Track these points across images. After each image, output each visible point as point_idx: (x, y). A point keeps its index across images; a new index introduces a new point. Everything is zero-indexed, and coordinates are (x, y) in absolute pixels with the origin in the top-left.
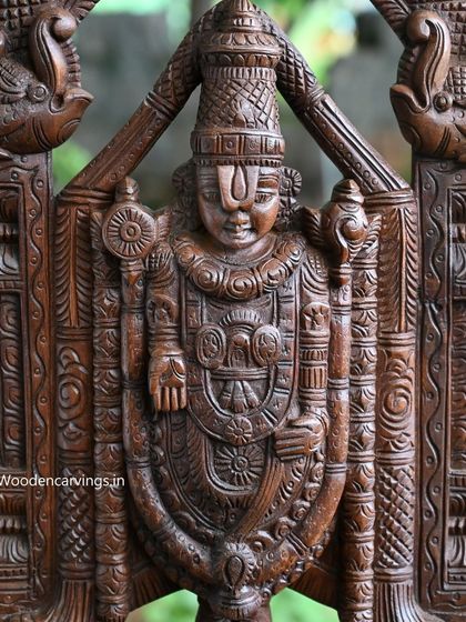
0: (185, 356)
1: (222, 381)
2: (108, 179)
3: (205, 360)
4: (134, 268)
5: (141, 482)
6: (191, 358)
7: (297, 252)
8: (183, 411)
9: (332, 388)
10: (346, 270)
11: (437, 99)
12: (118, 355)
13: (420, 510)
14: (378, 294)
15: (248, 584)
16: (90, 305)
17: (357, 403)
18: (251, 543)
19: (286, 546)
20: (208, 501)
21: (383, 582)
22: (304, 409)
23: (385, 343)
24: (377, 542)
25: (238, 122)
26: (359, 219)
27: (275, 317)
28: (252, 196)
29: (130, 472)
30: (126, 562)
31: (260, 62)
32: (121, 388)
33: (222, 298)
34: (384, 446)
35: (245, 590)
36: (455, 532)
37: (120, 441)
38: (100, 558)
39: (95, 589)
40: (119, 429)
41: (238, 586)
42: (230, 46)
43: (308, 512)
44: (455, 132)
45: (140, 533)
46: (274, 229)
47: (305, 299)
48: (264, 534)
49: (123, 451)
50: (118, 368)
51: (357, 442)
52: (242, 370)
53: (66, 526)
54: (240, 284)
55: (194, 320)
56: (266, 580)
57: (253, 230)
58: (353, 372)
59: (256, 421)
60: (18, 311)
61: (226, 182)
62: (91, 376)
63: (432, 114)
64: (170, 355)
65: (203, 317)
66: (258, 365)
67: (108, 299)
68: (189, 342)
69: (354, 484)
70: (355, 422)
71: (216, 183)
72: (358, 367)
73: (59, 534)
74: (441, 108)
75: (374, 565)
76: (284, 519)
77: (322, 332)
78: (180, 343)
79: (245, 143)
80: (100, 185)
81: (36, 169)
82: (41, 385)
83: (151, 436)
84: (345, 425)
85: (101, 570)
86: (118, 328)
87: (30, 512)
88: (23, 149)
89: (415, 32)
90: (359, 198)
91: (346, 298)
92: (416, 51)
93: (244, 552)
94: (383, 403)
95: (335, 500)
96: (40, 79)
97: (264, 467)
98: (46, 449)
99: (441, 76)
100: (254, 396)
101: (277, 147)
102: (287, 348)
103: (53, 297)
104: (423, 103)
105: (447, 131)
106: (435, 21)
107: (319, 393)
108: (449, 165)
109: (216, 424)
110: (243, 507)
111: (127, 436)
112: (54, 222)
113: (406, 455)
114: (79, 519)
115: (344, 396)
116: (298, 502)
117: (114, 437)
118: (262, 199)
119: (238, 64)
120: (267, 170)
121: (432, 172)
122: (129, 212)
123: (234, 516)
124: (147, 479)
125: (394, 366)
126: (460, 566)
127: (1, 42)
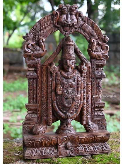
0: (62, 87)
1: (67, 90)
2: (50, 62)
3: (65, 87)
4: (55, 74)
5: (55, 105)
6: (63, 87)
8: (62, 94)
9: (81, 91)
10: (83, 74)
12: (51, 87)
13: (91, 108)
14: (87, 78)
16: (47, 80)
17: (84, 93)
19: (75, 113)
20: (65, 107)
21: (87, 118)
22: (77, 94)
23: (87, 84)
24: (86, 112)
26: (85, 67)
27: (74, 81)
28: (72, 64)
29: (53, 103)
30: (52, 117)
31: (72, 46)
32: (52, 91)
34: (87, 99)
36: (96, 111)
37: (52, 99)
38: (48, 116)
39: (47, 121)
41: (69, 119)
42: (69, 43)
43: (78, 108)
44: (97, 55)
46: (74, 69)
47: (78, 78)
48: (72, 112)
49: (52, 101)
50: (52, 89)
51: (84, 98)
52: (70, 88)
53: (43, 112)
54: (70, 76)
56: (72, 118)
57: (71, 69)
59: (72, 95)
60: (36, 81)
61: (68, 62)
62: (47, 90)
63: (94, 53)
64: (60, 87)
65: (65, 81)
66: (72, 88)
67: (50, 79)
69: (84, 104)
72: (84, 88)
74: (95, 52)
75: (86, 116)
76: (75, 109)
77: (80, 83)
78: (61, 85)
79: (71, 56)
80: (49, 63)
81: (39, 60)
82: (39, 91)
84: (83, 96)
85: (48, 118)
86: (52, 83)
87: (37, 110)
88: (38, 58)
89: (91, 41)
90: (85, 64)
92: (91, 44)
94: (87, 93)
95: (81, 106)
96: (41, 48)
97: (72, 102)
98: (40, 101)
99: (95, 48)
100: (71, 92)
101: (74, 57)
102: (76, 85)
103: (41, 79)
104: (92, 51)
106: (94, 40)
107: (79, 91)
108: (95, 60)
109: (66, 96)
110: (70, 108)
111: (53, 98)
112: (42, 68)
113: (90, 100)
114: (45, 111)
115: (82, 92)
116: (77, 107)
117: (51, 98)
120: (73, 61)
121: (93, 60)
123: (68, 109)
124: (56, 104)
125: (88, 88)
126: (97, 115)
127: (35, 43)
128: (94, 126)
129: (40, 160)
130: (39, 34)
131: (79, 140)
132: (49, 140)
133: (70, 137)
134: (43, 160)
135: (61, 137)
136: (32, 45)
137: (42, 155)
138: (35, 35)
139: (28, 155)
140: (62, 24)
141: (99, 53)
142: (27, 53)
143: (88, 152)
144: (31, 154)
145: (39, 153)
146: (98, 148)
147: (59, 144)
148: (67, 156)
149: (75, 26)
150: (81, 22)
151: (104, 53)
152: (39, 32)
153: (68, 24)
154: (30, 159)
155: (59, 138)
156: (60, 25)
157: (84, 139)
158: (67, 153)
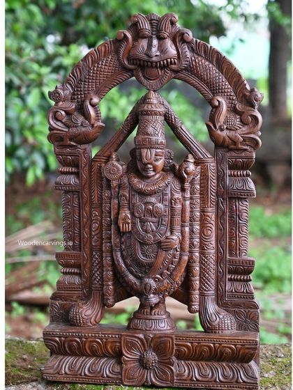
0: (130, 213)
1: (143, 222)
2: (108, 153)
3: (137, 215)
5: (117, 256)
6: (133, 214)
7: (170, 178)
8: (130, 232)
9: (183, 226)
10: (187, 185)
11: (220, 126)
12: (110, 213)
13: (217, 271)
14: (200, 194)
15: (153, 294)
16: (102, 196)
17: (192, 232)
18: (154, 279)
19: (166, 281)
21: (202, 295)
22: (172, 233)
23: (203, 211)
24: (200, 281)
25: (148, 134)
26: (191, 167)
27: (162, 201)
28: (153, 159)
29: (114, 253)
30: (113, 285)
31: (156, 114)
32: (111, 224)
33: (143, 194)
34: (203, 248)
35: (152, 295)
36: (230, 280)
37: (111, 243)
38: (104, 283)
39: (103, 295)
40: (110, 238)
41: (149, 293)
42: (146, 108)
43: (174, 269)
44: (227, 138)
45: (118, 275)
46: (163, 170)
47: (172, 195)
48: (159, 276)
50: (110, 217)
51: (192, 245)
52: (150, 219)
53: (94, 272)
54: (149, 189)
55: (134, 201)
57: (154, 171)
58: (190, 221)
59: (154, 236)
60: (79, 197)
61: (144, 154)
62: (102, 220)
63: (219, 132)
64: (126, 213)
65: (137, 200)
66: (155, 217)
67: (107, 194)
68: (132, 209)
69: (191, 261)
70: (191, 238)
71: (141, 155)
72: (192, 219)
73: (91, 275)
74: (222, 130)
75: (199, 289)
76: (166, 271)
77: (179, 206)
78: (129, 209)
79: (150, 141)
80: (105, 155)
81: (85, 149)
82: (86, 223)
83: (120, 240)
85: (105, 287)
86: (110, 203)
87: (82, 267)
88: (81, 142)
89: (213, 103)
90: (192, 161)
91: (188, 195)
92: (214, 110)
93: (152, 282)
94: (202, 232)
95: (184, 265)
96: (86, 119)
97: (157, 252)
98: (88, 245)
99: (222, 119)
100: (154, 228)
101: (162, 142)
102: (165, 212)
103: (90, 193)
104: (215, 128)
105: (224, 138)
106: (220, 100)
107: (178, 227)
108: (226, 150)
109: (141, 237)
111: (112, 241)
112: (91, 167)
113: (211, 252)
114: (98, 269)
115: (187, 229)
116: (170, 265)
117: (109, 241)
118: (157, 160)
119: (148, 115)
120: (158, 151)
121: (221, 152)
122: (113, 164)
123: (147, 269)
124: (119, 256)
125: (206, 220)
126: (232, 292)
127: (74, 107)
128: (221, 317)
129: (79, 385)
130: (84, 87)
131: (173, 348)
132: (101, 339)
133: (152, 338)
134: (85, 386)
135: (128, 336)
136: (68, 113)
137: (83, 374)
138: (77, 91)
139: (51, 371)
140: (138, 63)
141: (232, 134)
142: (55, 132)
143: (197, 380)
144: (57, 368)
145: (76, 369)
146: (226, 374)
147: (124, 353)
148: (143, 386)
149: (173, 66)
150: (189, 54)
151: (246, 132)
152: (85, 81)
153: (152, 62)
154: (55, 379)
155: (123, 338)
156: (133, 64)
157: (187, 346)
158: (143, 376)
